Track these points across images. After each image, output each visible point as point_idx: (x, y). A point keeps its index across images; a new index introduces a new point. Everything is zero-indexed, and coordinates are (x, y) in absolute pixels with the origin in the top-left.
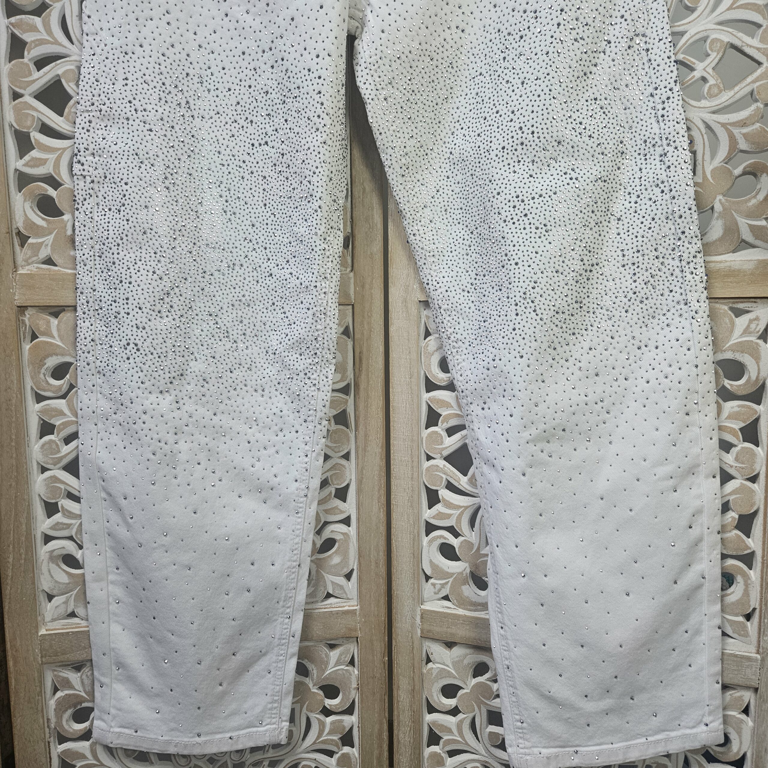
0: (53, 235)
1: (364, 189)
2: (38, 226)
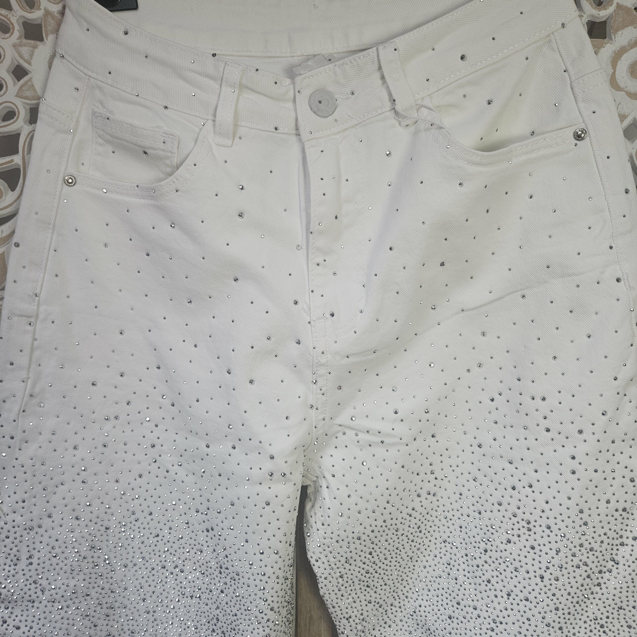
1: (311, 618)
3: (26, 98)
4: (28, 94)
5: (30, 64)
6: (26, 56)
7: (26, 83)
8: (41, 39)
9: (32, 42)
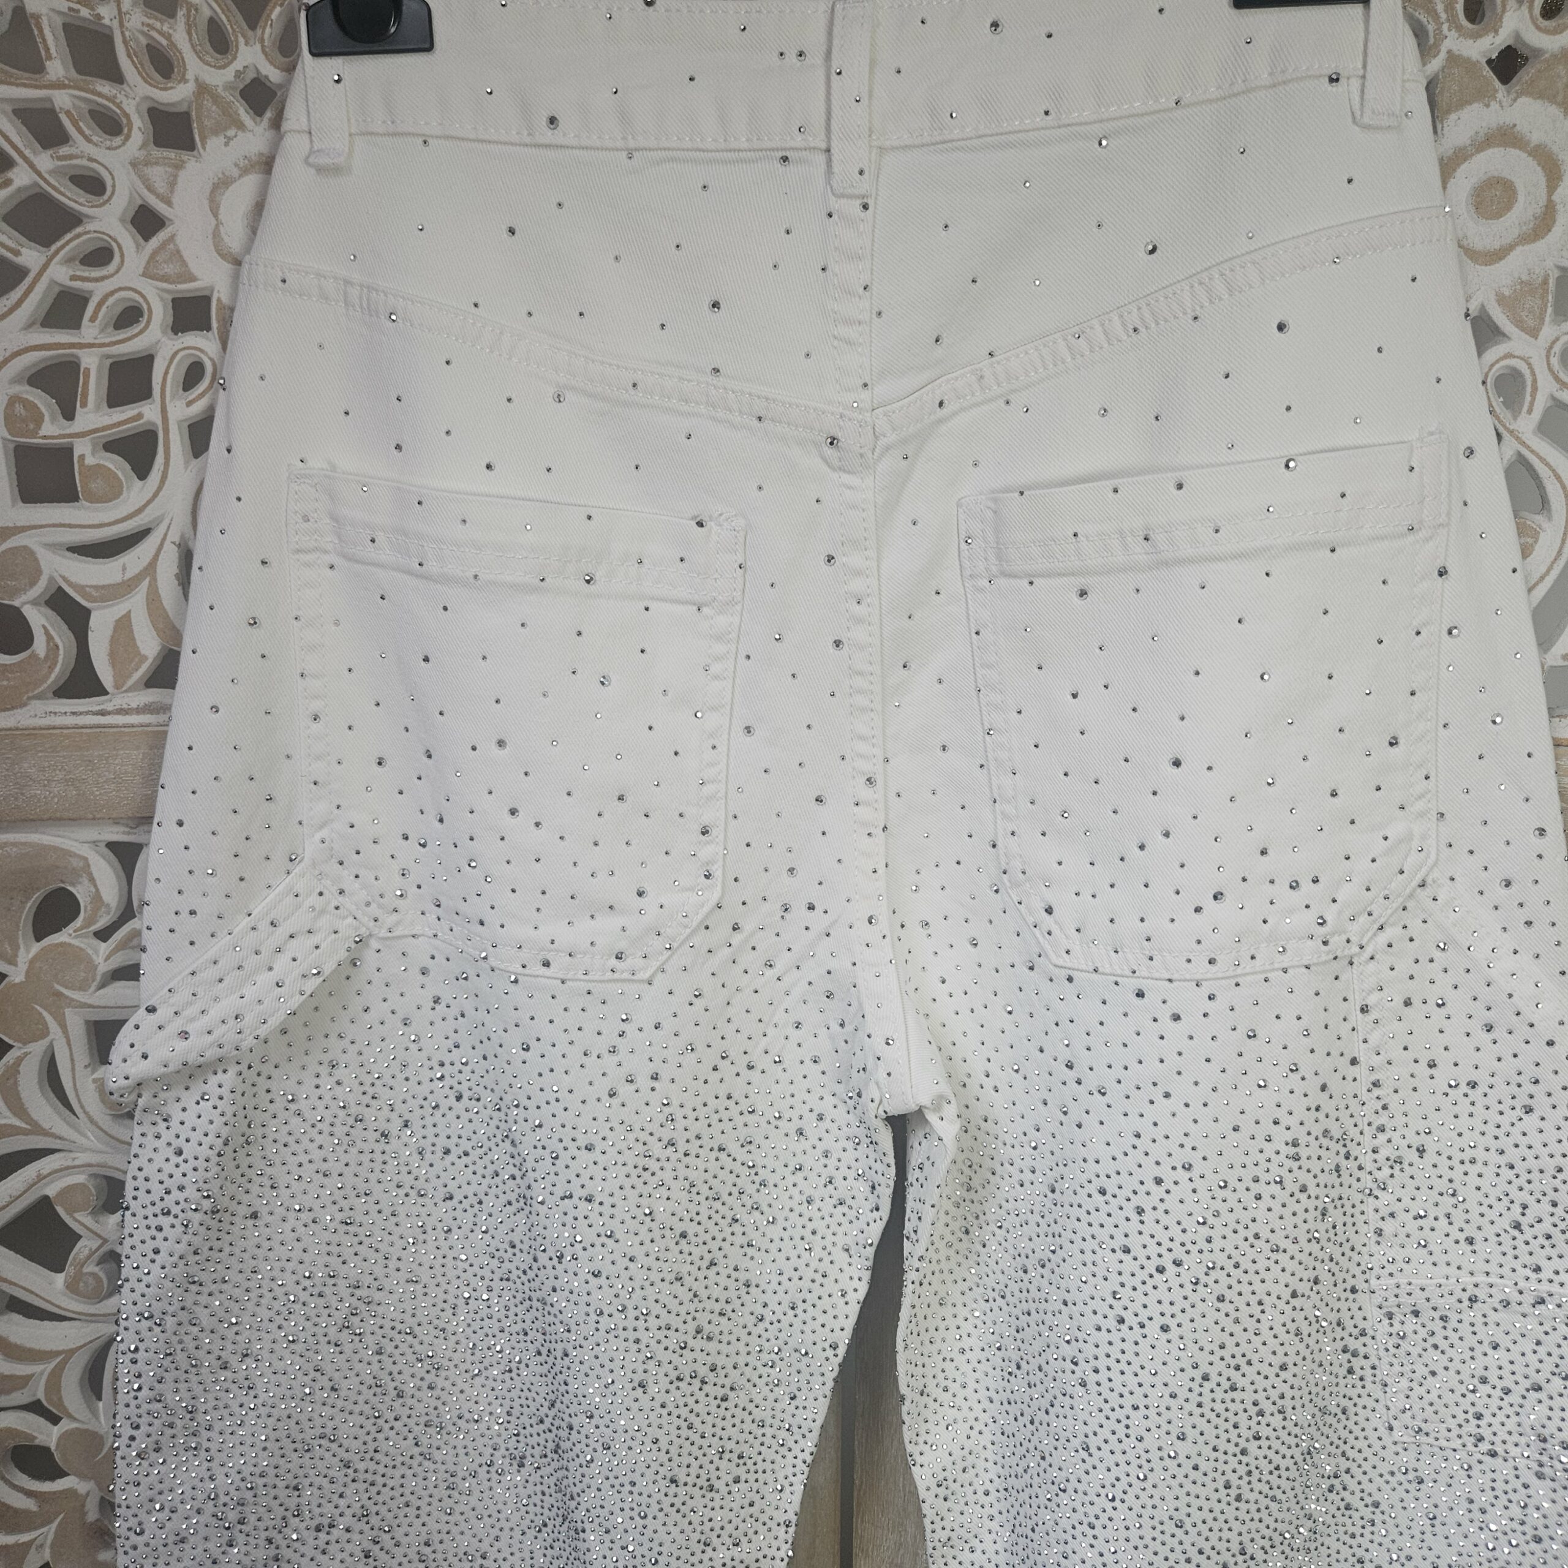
0: (54, 1526)
2: (16, 1511)
3: (164, 279)
4: (169, 269)
5: (169, 203)
6: (161, 186)
7: (163, 246)
8: (190, 146)
9: (171, 154)
